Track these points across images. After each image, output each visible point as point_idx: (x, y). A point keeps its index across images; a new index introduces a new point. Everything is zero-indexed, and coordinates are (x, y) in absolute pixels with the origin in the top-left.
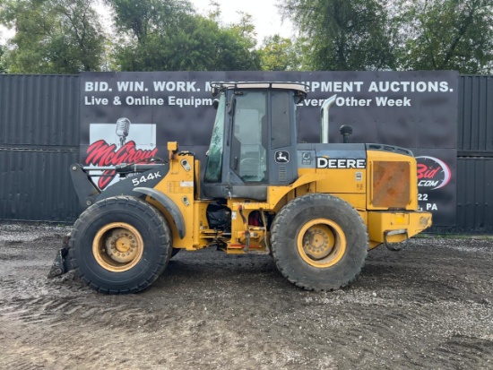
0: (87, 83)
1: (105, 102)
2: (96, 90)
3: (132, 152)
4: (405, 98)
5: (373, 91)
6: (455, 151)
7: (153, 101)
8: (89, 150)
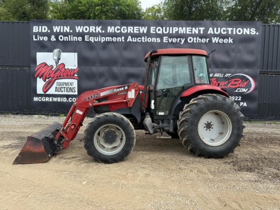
0: (34, 27)
1: (46, 39)
2: (40, 31)
3: (63, 70)
4: (230, 38)
5: (211, 33)
6: (258, 71)
7: (75, 38)
8: (36, 69)
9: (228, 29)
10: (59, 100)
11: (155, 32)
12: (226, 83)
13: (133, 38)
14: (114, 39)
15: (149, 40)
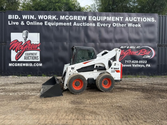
0: (9, 16)
1: (17, 23)
2: (13, 18)
3: (30, 45)
4: (139, 24)
5: (127, 21)
6: (157, 44)
7: (38, 23)
8: (11, 44)
9: (138, 18)
10: (27, 65)
11: (91, 20)
12: (137, 52)
13: (77, 24)
14: (65, 24)
15: (88, 24)
